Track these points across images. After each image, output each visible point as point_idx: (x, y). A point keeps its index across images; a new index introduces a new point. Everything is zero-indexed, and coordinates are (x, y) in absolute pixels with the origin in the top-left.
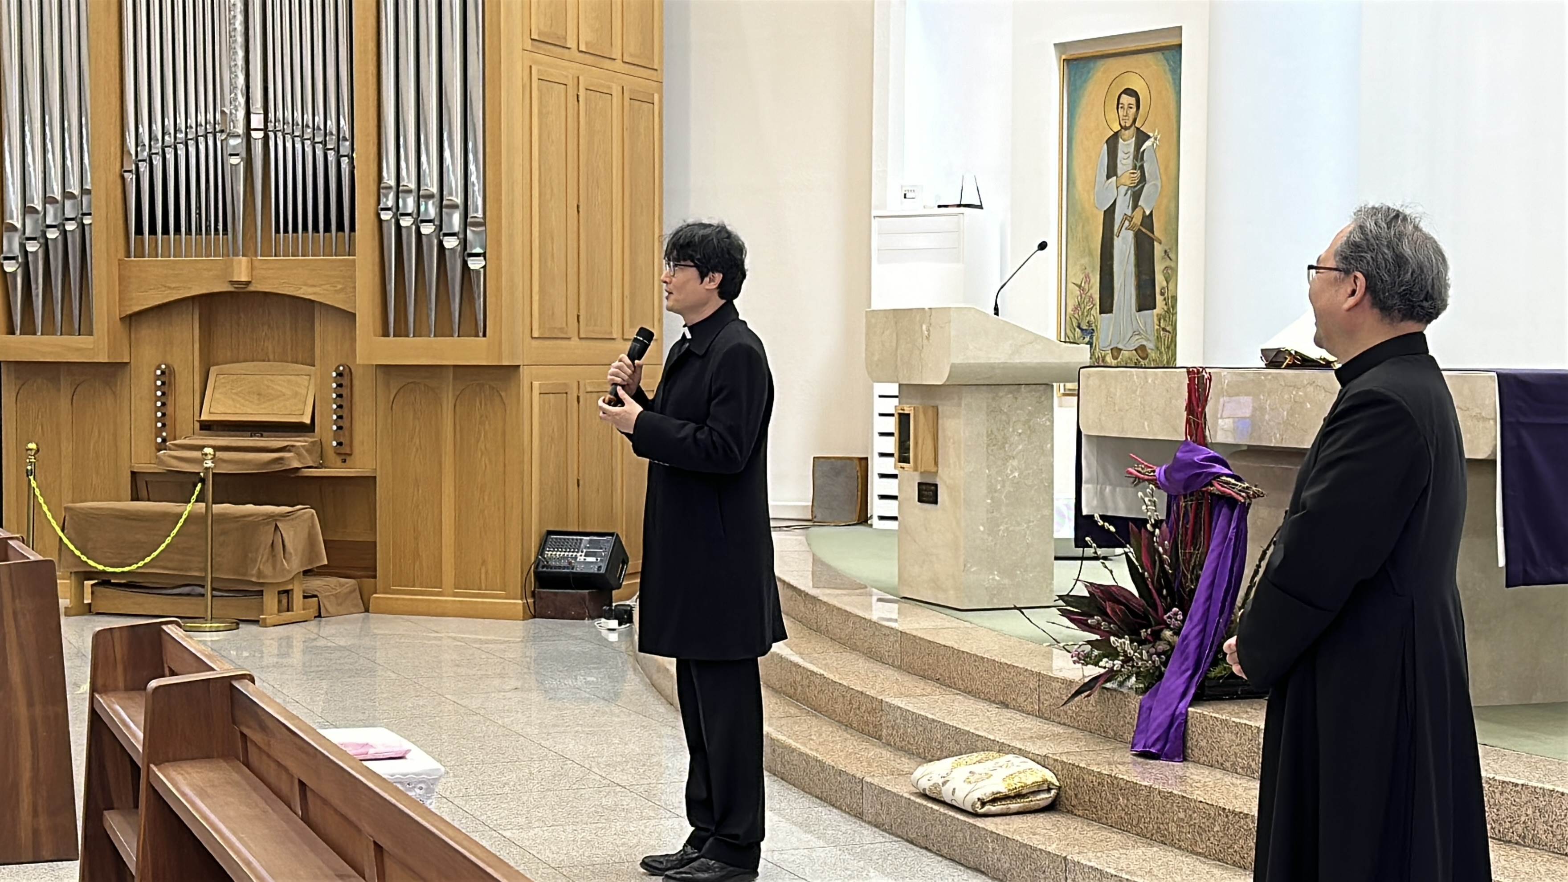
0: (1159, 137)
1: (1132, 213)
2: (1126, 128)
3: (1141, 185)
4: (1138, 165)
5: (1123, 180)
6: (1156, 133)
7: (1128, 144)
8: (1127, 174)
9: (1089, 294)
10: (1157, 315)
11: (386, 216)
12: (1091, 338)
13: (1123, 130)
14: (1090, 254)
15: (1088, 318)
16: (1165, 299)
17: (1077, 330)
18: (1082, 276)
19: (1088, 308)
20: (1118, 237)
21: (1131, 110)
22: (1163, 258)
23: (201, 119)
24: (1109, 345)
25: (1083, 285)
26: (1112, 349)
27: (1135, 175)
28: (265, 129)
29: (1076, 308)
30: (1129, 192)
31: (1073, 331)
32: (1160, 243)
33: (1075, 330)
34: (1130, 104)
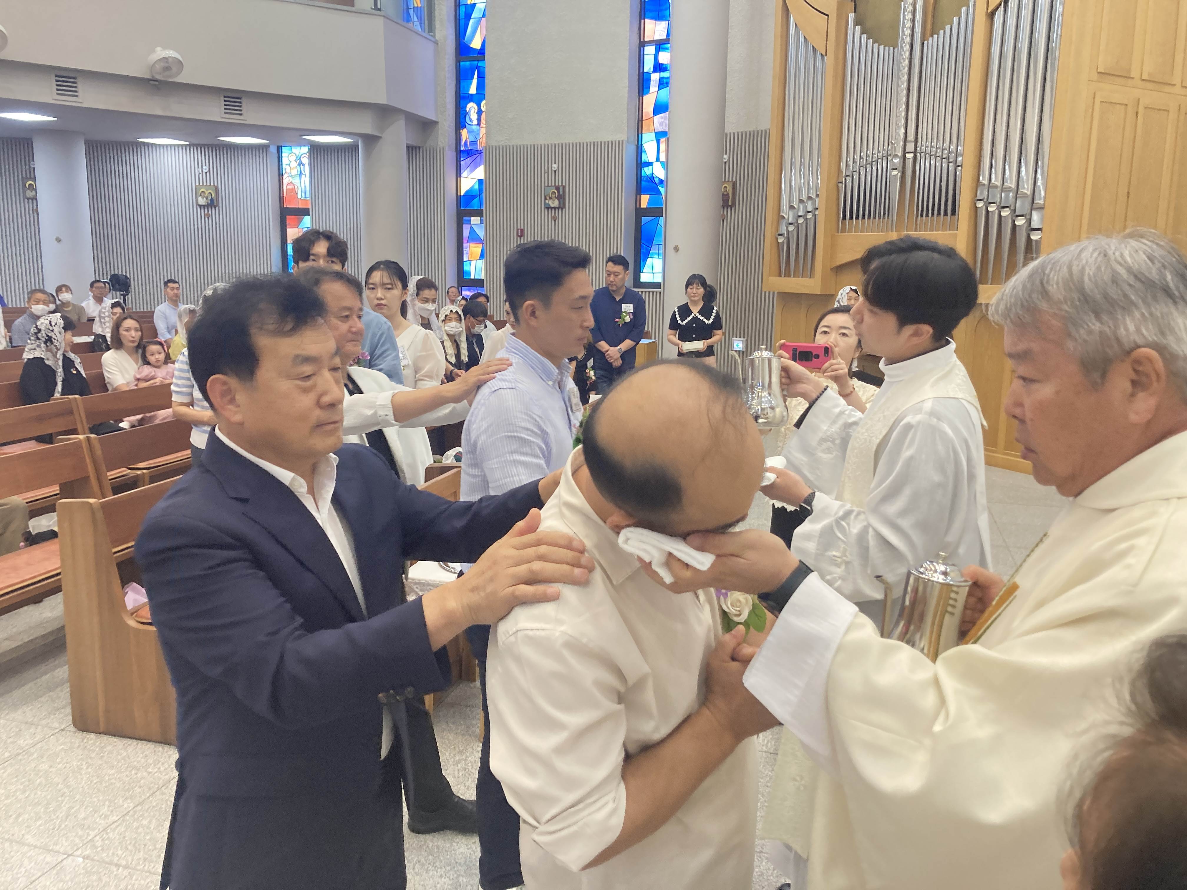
11: (980, 204)
23: (881, 149)
28: (915, 152)
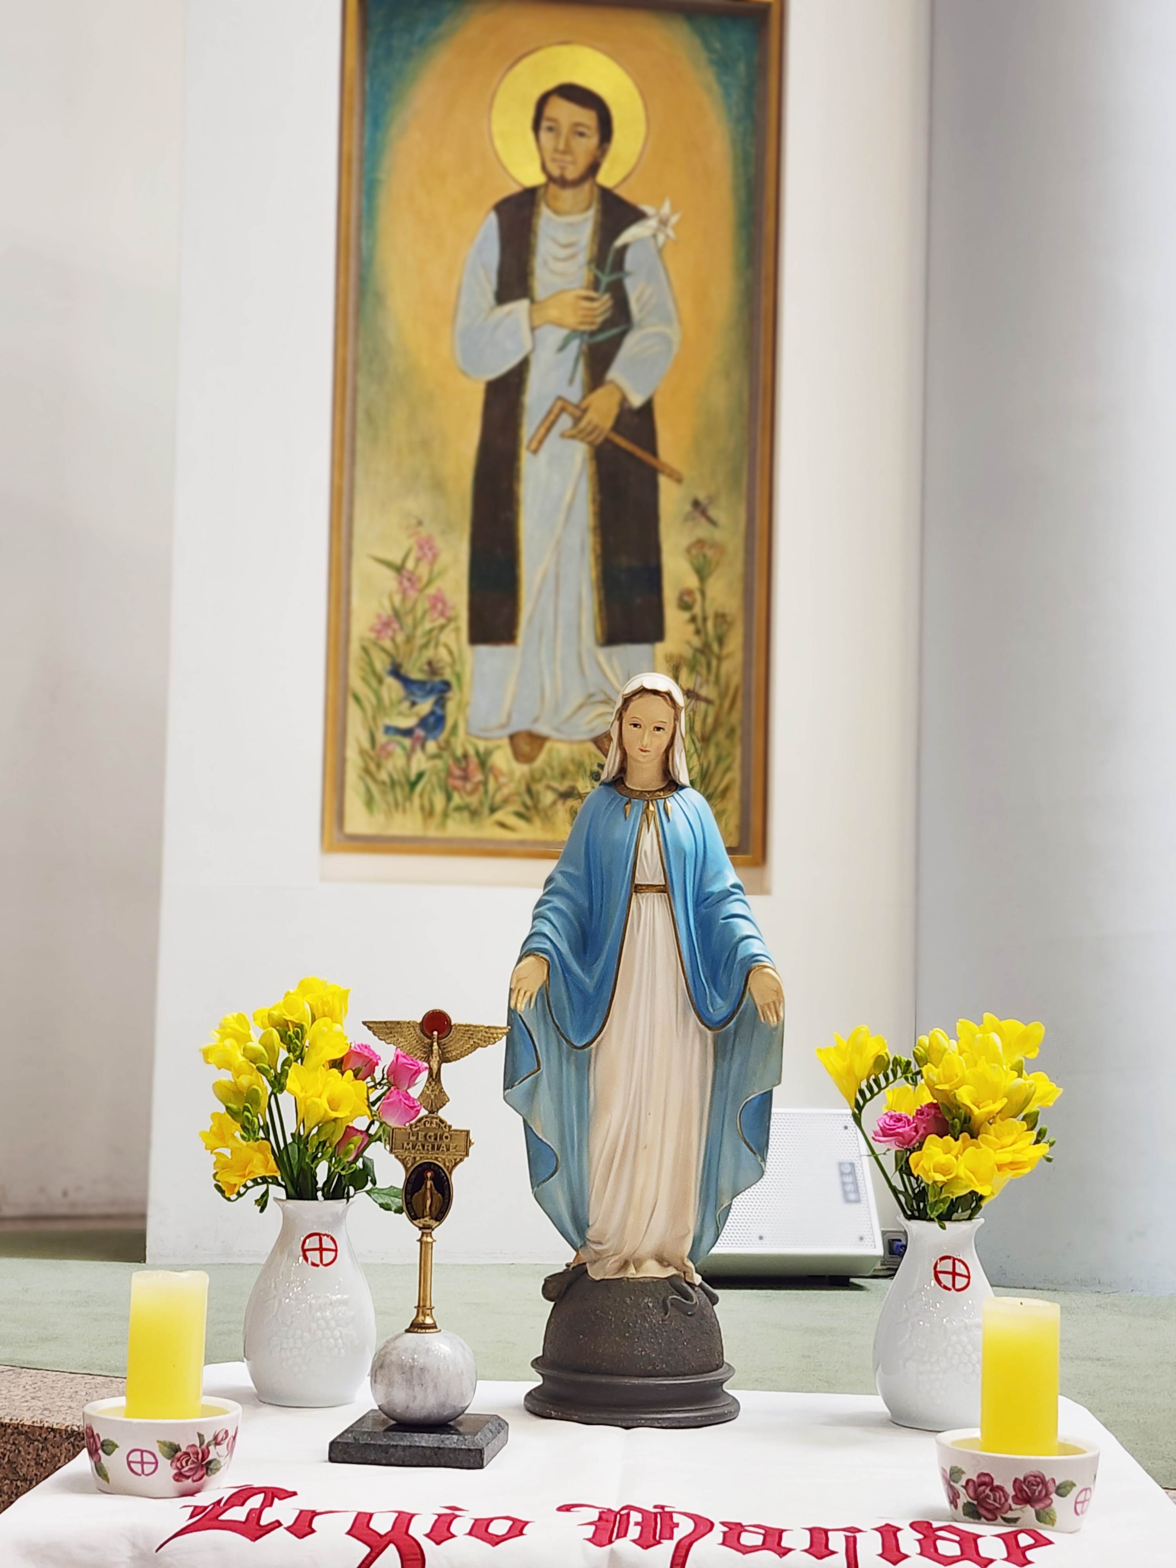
0: (674, 219)
1: (584, 397)
2: (563, 183)
3: (614, 331)
4: (605, 279)
5: (553, 313)
6: (666, 209)
7: (571, 225)
8: (569, 297)
9: (431, 591)
10: (669, 658)
12: (441, 702)
13: (553, 188)
14: (438, 486)
15: (429, 653)
16: (693, 619)
17: (390, 681)
18: (407, 543)
19: (427, 626)
20: (535, 452)
21: (583, 141)
22: (687, 518)
24: (503, 726)
25: (410, 565)
26: (512, 737)
27: (595, 305)
29: (387, 625)
30: (575, 346)
31: (374, 682)
32: (679, 480)
33: (380, 681)
34: (578, 124)
